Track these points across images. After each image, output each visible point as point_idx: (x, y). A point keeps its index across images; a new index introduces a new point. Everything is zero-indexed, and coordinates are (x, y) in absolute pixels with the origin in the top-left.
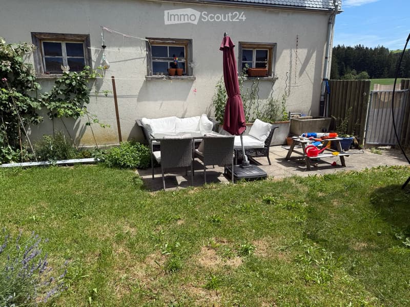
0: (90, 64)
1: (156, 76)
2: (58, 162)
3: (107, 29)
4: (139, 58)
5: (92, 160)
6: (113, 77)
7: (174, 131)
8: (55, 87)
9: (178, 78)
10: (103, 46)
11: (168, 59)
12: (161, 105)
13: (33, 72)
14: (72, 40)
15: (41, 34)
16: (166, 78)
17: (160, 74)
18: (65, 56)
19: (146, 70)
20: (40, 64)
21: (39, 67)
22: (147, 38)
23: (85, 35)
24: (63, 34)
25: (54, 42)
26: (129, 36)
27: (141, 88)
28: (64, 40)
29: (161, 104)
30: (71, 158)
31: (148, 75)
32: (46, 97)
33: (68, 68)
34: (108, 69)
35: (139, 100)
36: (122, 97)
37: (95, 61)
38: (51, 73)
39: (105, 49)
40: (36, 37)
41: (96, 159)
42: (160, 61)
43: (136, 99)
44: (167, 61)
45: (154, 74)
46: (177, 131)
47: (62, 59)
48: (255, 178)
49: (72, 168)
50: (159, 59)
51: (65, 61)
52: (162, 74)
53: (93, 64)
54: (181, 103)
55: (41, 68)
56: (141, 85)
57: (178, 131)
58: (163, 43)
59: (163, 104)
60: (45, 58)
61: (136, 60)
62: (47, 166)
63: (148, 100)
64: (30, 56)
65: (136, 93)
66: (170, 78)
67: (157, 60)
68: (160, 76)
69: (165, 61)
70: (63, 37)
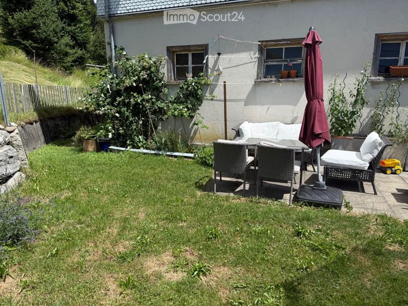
0: (207, 71)
1: (266, 79)
2: (168, 153)
3: (223, 37)
4: (250, 62)
5: (192, 155)
6: (225, 82)
7: (275, 137)
8: (179, 91)
9: (289, 81)
10: (218, 54)
11: (282, 61)
12: (268, 110)
13: (165, 79)
14: (195, 50)
15: (173, 47)
16: (275, 81)
17: (271, 77)
18: (190, 65)
19: (256, 74)
20: (171, 73)
21: (170, 75)
22: (259, 42)
23: (204, 45)
24: (188, 46)
25: (183, 53)
26: (242, 42)
27: (250, 92)
28: (190, 51)
29: (268, 108)
30: (178, 151)
31: (257, 79)
32: (172, 100)
33: (191, 75)
34: (222, 75)
35: (245, 105)
36: (231, 101)
37: (211, 67)
38: (179, 80)
39: (220, 56)
40: (169, 50)
41: (195, 155)
42: (274, 63)
43: (244, 102)
44: (281, 63)
45: (264, 78)
46: (278, 138)
47: (188, 67)
48: (323, 205)
49: (176, 159)
50: (272, 62)
51: (190, 70)
52: (273, 76)
53: (210, 71)
54: (291, 107)
55: (171, 75)
56: (250, 90)
57: (280, 138)
58: (277, 45)
59: (270, 108)
60: (177, 68)
61: (248, 64)
62: (160, 155)
63: (256, 104)
64: (164, 66)
65: (244, 96)
66: (279, 82)
67: (270, 63)
68: (270, 79)
69: (279, 63)
70: (188, 48)
